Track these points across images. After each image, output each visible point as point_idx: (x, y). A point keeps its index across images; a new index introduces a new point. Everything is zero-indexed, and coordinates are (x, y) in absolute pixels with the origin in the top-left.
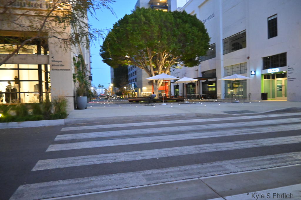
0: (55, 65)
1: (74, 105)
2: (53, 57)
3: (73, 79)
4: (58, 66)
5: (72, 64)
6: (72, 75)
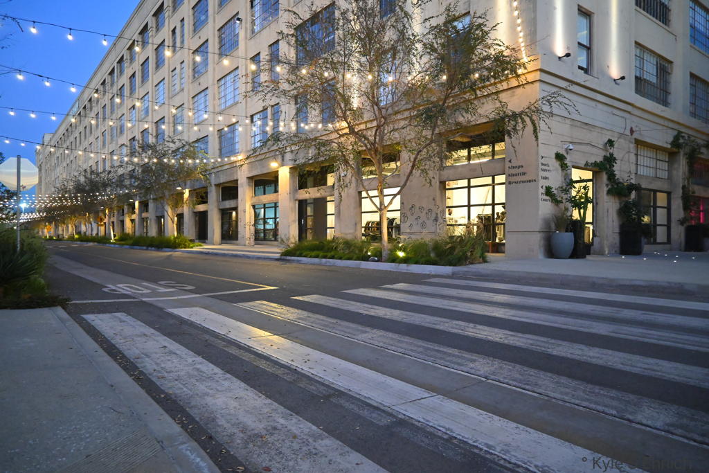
0: (512, 175)
1: (542, 249)
2: (510, 161)
3: (548, 198)
4: (516, 175)
5: (544, 167)
6: (543, 191)
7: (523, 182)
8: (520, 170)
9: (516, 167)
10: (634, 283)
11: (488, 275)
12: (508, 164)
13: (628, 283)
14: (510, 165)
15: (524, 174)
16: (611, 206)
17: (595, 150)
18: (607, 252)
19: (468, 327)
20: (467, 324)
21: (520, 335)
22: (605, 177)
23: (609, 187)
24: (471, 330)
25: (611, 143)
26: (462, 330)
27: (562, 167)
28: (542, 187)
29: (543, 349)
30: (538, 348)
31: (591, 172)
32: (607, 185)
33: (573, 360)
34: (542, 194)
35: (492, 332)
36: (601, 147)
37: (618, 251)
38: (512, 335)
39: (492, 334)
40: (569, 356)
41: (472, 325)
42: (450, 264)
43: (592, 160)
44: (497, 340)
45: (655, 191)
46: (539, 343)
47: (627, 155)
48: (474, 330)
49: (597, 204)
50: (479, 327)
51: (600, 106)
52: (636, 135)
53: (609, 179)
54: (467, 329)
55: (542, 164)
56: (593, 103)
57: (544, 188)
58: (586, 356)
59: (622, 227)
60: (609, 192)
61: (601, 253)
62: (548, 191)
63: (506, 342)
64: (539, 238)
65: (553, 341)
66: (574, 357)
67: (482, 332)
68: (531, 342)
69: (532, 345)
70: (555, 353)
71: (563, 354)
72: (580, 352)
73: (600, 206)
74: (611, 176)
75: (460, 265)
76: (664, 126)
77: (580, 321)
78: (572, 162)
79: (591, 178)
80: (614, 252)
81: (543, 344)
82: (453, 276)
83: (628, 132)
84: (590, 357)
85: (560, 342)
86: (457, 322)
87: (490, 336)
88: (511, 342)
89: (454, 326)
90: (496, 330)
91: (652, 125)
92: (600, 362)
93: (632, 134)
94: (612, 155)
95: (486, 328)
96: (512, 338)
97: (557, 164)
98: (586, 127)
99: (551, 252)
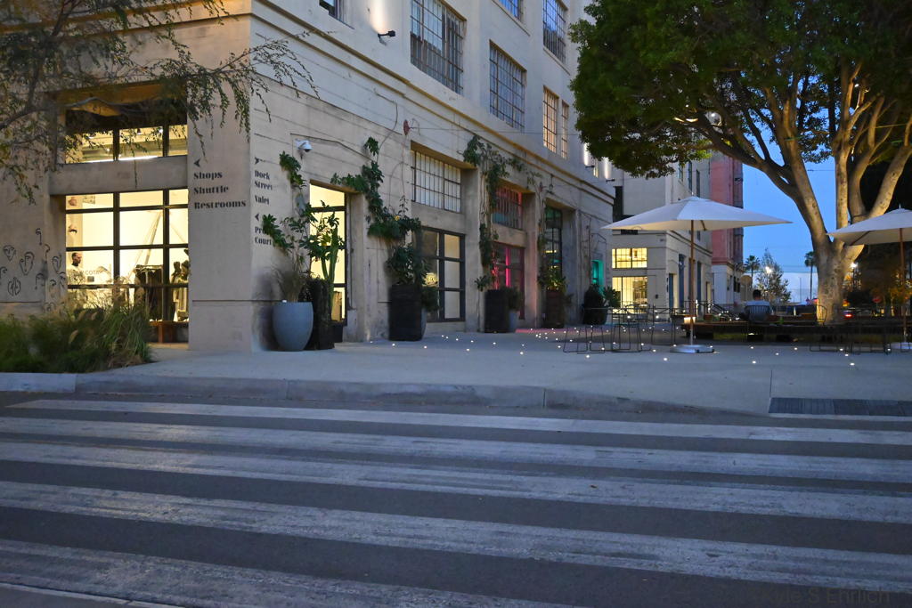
0: (202, 191)
1: (258, 335)
2: (197, 163)
3: (267, 237)
4: (210, 190)
5: (259, 179)
6: (259, 224)
7: (222, 205)
8: (217, 182)
9: (208, 176)
10: (403, 389)
11: (150, 389)
12: (193, 170)
13: (394, 390)
14: (196, 170)
15: (224, 189)
16: (374, 254)
17: (347, 155)
18: (368, 337)
19: (99, 498)
20: (97, 492)
21: (204, 502)
22: (364, 204)
23: (372, 221)
24: (106, 504)
25: (372, 145)
26: (86, 505)
27: (292, 181)
28: (257, 217)
29: (244, 524)
30: (235, 523)
31: (342, 194)
32: (368, 219)
33: (294, 538)
34: (257, 229)
35: (149, 503)
36: (358, 150)
37: (387, 335)
38: (187, 505)
39: (146, 507)
40: (289, 532)
41: (108, 493)
42: (72, 369)
43: (343, 174)
44: (159, 517)
45: (442, 232)
46: (237, 515)
47: (399, 168)
48: (113, 504)
49: (352, 251)
50: (122, 495)
51: (355, 77)
52: (412, 135)
53: (371, 208)
54: (98, 503)
55: (258, 174)
56: (345, 71)
57: (261, 219)
58: (317, 527)
59: (393, 292)
60: (372, 231)
61: (358, 339)
62: (268, 225)
63: (176, 519)
64: (252, 313)
65: (263, 507)
66: (297, 532)
67: (128, 505)
68: (222, 513)
69: (224, 518)
70: (264, 529)
71: (279, 529)
72: (308, 522)
73: (357, 254)
74: (375, 204)
75: (94, 370)
76: (453, 123)
77: (313, 465)
78: (311, 174)
79: (343, 205)
80: (379, 336)
81: (244, 515)
82: (78, 393)
83: (400, 129)
84: (324, 528)
85: (275, 508)
86: (75, 490)
87: (144, 511)
88: (185, 518)
89: (71, 499)
90: (157, 498)
91: (436, 120)
92: (340, 536)
93: (406, 133)
94: (375, 165)
95: (137, 496)
96: (189, 510)
97: (282, 176)
98: (333, 112)
99: (274, 339)
